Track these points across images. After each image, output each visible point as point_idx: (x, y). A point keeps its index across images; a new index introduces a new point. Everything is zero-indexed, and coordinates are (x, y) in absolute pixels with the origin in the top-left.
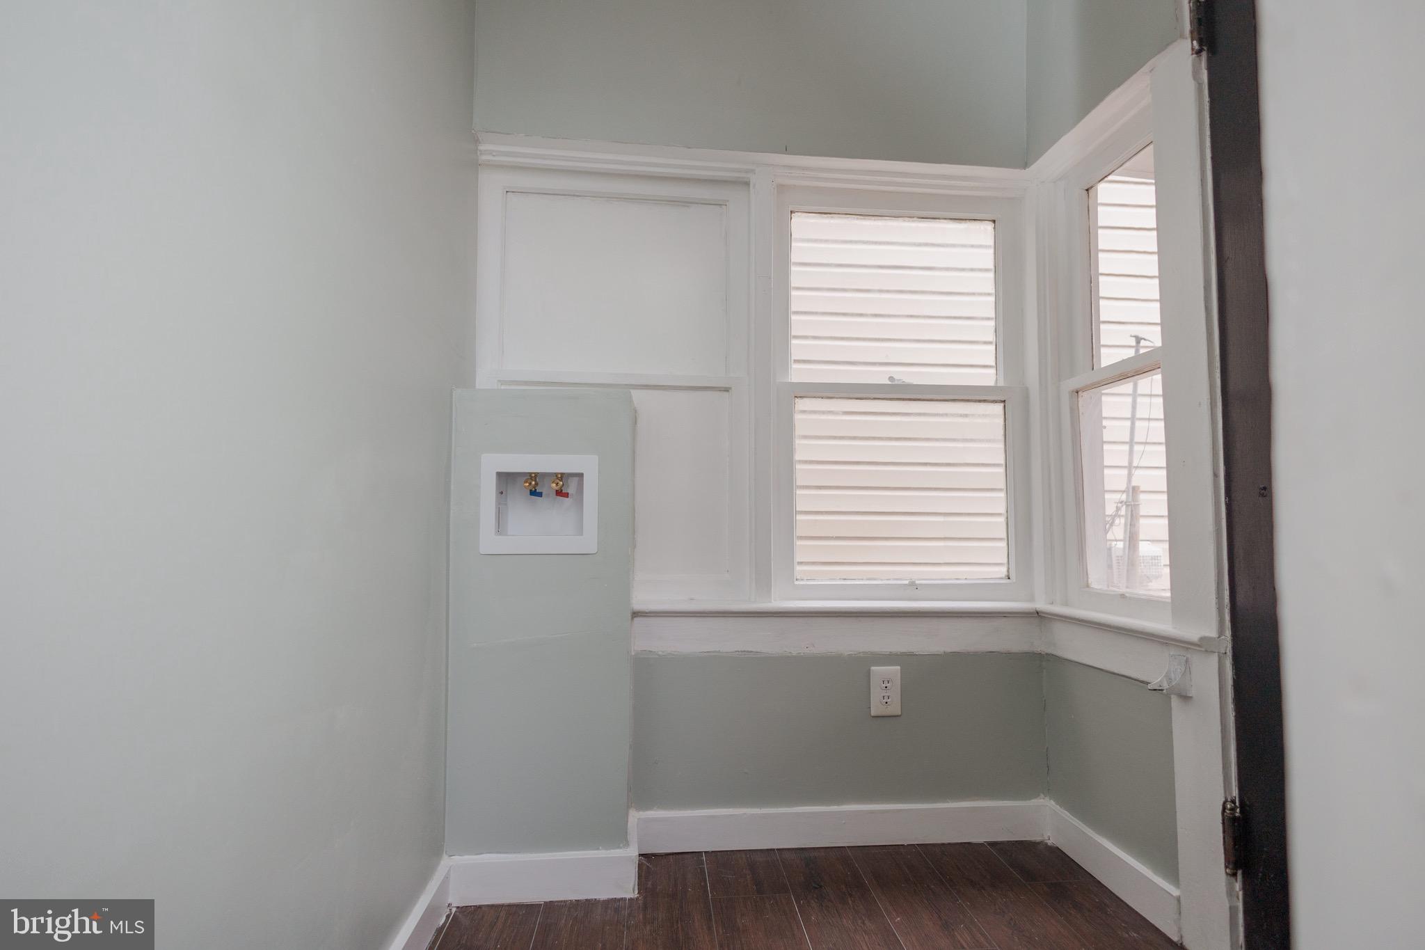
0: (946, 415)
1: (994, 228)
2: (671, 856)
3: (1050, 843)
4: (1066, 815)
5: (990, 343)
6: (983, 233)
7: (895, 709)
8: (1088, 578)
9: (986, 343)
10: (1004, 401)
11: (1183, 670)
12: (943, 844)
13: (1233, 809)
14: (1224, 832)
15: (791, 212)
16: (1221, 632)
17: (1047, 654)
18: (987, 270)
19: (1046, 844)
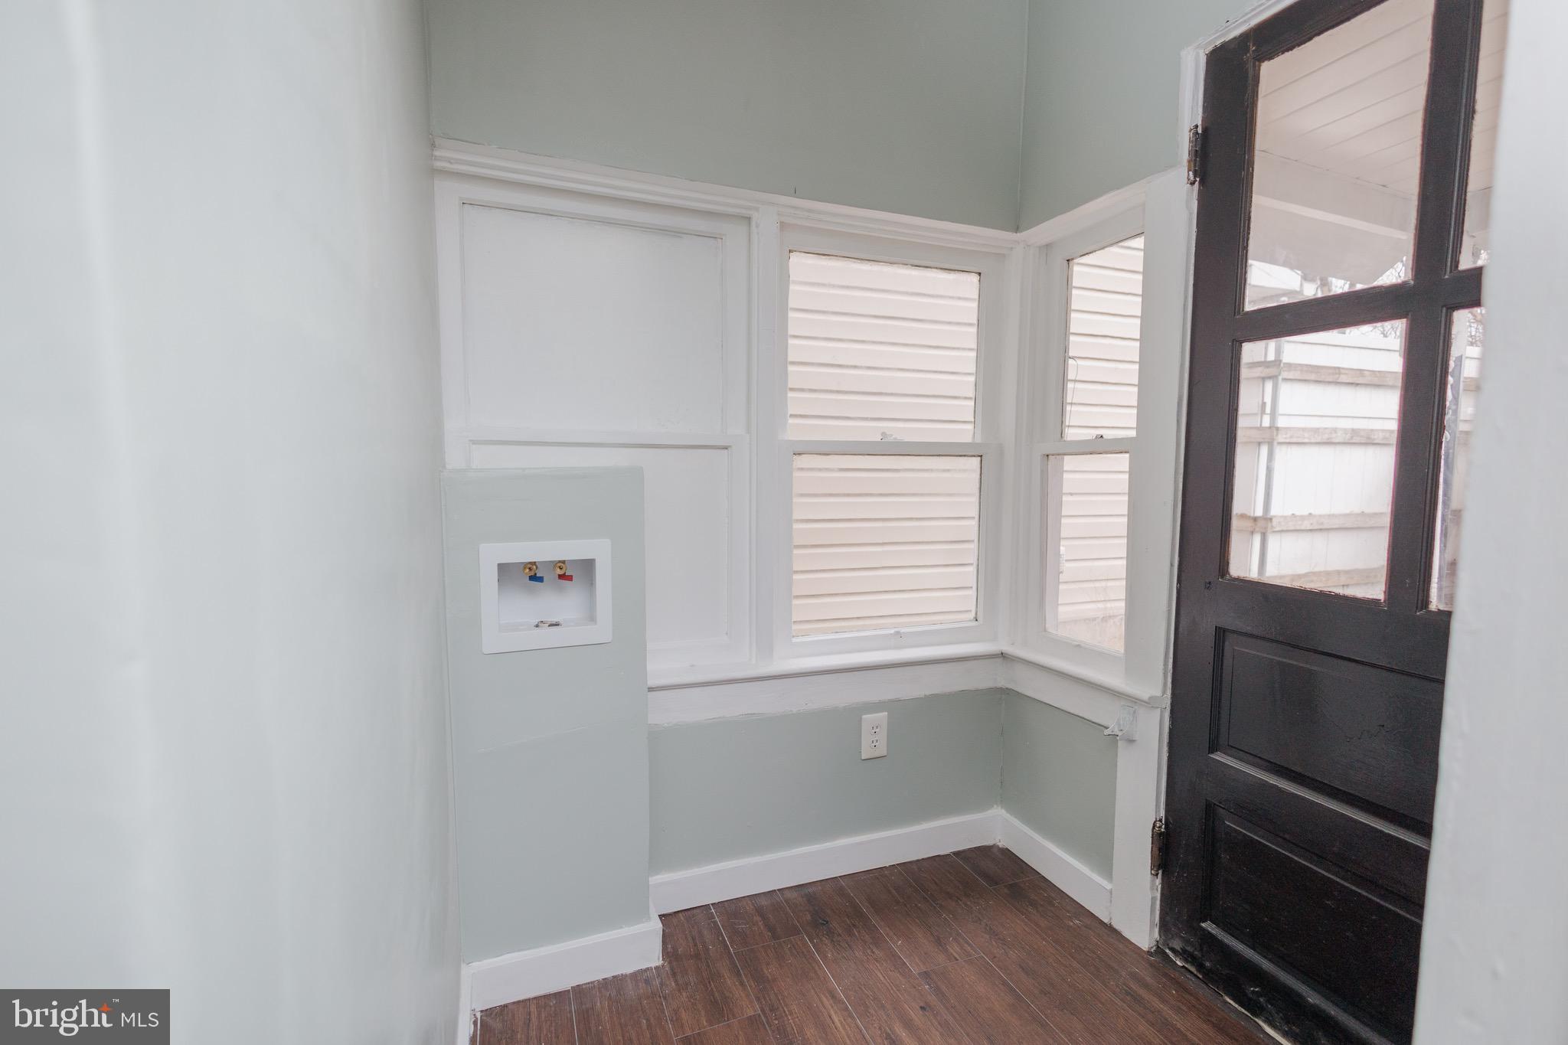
0: (931, 470)
1: (979, 281)
2: (680, 915)
3: (1000, 845)
4: (1017, 823)
5: (970, 398)
6: (968, 285)
7: (882, 750)
8: (1045, 623)
9: (966, 398)
10: (981, 456)
11: (1131, 719)
12: (918, 861)
13: (1160, 827)
14: (1152, 843)
15: (790, 251)
16: (1164, 692)
17: (1007, 688)
18: (971, 325)
19: (998, 846)
